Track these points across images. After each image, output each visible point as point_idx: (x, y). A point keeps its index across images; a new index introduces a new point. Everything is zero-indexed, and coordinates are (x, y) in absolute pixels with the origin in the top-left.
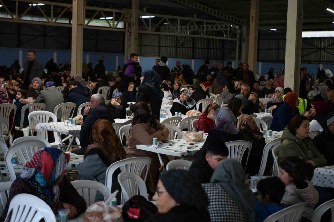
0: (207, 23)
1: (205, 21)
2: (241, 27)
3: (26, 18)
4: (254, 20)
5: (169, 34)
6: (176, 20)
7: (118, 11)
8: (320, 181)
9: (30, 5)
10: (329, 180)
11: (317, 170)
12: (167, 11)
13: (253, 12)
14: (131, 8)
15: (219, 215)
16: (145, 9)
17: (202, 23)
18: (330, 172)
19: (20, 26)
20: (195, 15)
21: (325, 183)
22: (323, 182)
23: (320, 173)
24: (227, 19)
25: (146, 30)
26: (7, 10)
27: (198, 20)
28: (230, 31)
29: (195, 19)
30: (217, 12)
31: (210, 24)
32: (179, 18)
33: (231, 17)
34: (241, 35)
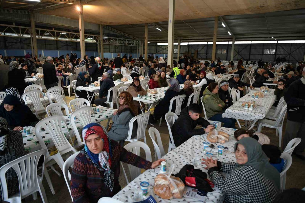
0: (127, 40)
1: (127, 39)
2: (139, 42)
3: (60, 39)
4: (146, 39)
5: (113, 44)
6: (116, 39)
7: (95, 36)
8: (229, 115)
9: (61, 33)
10: (234, 115)
11: (227, 110)
12: (113, 36)
13: (146, 36)
14: (100, 35)
15: (264, 196)
16: (105, 35)
17: (126, 40)
18: (235, 112)
19: (57, 41)
20: (123, 37)
21: (232, 117)
22: (231, 116)
23: (229, 112)
24: (134, 39)
25: (106, 43)
26: (52, 35)
27: (124, 39)
28: (135, 43)
29: (123, 38)
30: (130, 36)
31: (129, 40)
32: (117, 38)
33: (135, 38)
34: (139, 44)
